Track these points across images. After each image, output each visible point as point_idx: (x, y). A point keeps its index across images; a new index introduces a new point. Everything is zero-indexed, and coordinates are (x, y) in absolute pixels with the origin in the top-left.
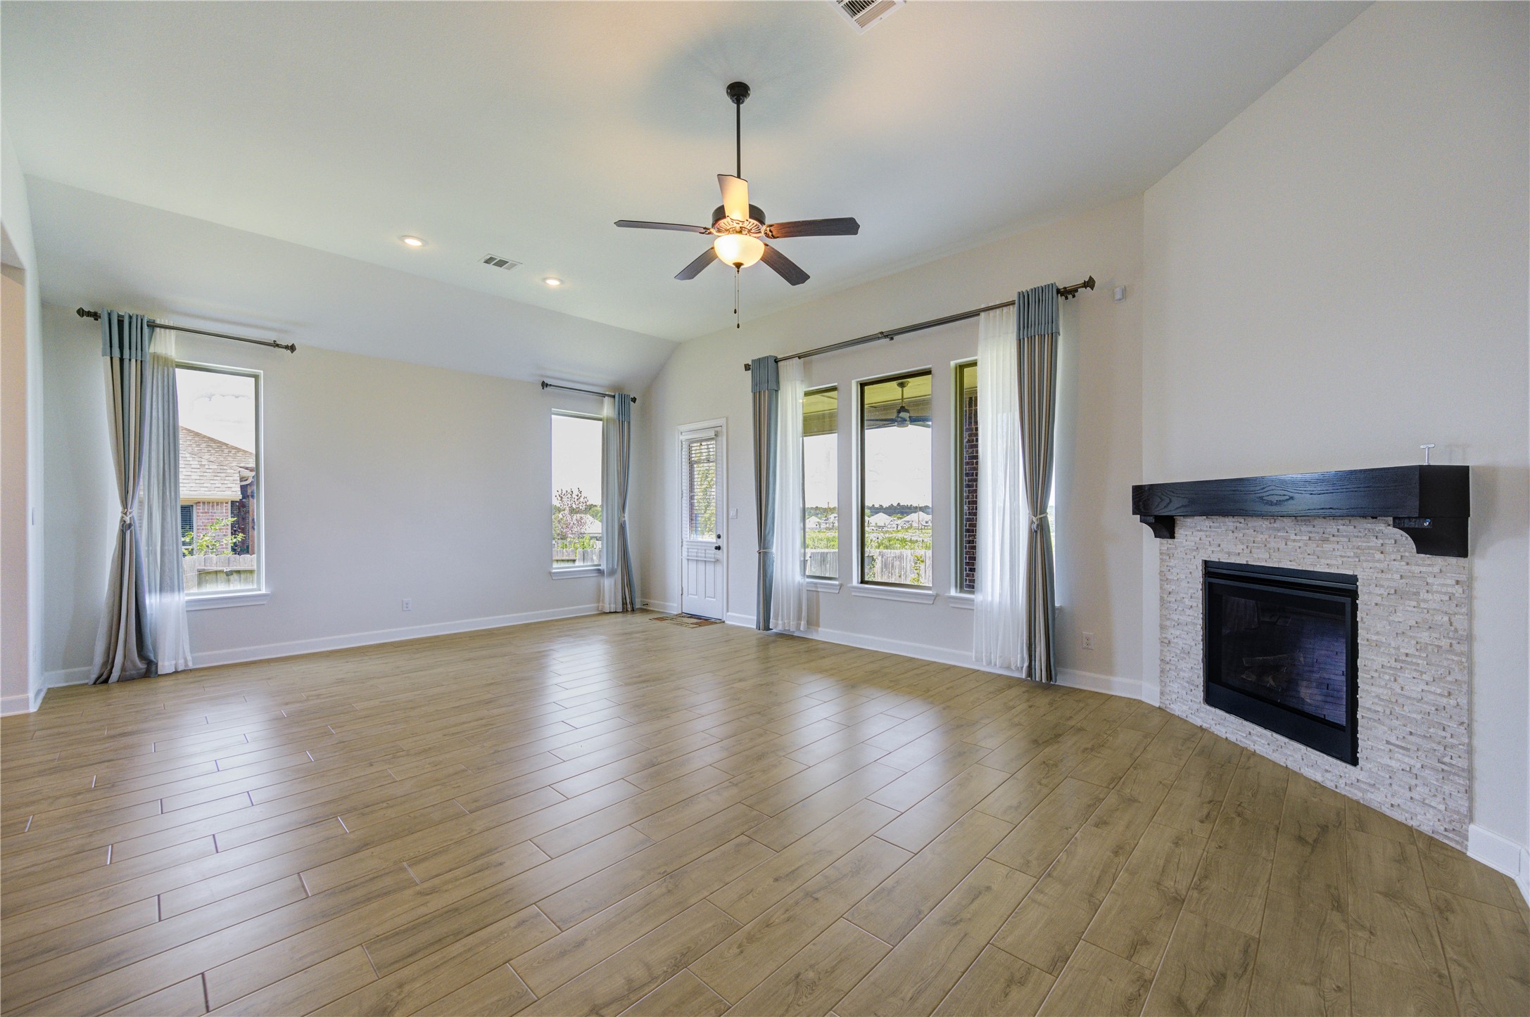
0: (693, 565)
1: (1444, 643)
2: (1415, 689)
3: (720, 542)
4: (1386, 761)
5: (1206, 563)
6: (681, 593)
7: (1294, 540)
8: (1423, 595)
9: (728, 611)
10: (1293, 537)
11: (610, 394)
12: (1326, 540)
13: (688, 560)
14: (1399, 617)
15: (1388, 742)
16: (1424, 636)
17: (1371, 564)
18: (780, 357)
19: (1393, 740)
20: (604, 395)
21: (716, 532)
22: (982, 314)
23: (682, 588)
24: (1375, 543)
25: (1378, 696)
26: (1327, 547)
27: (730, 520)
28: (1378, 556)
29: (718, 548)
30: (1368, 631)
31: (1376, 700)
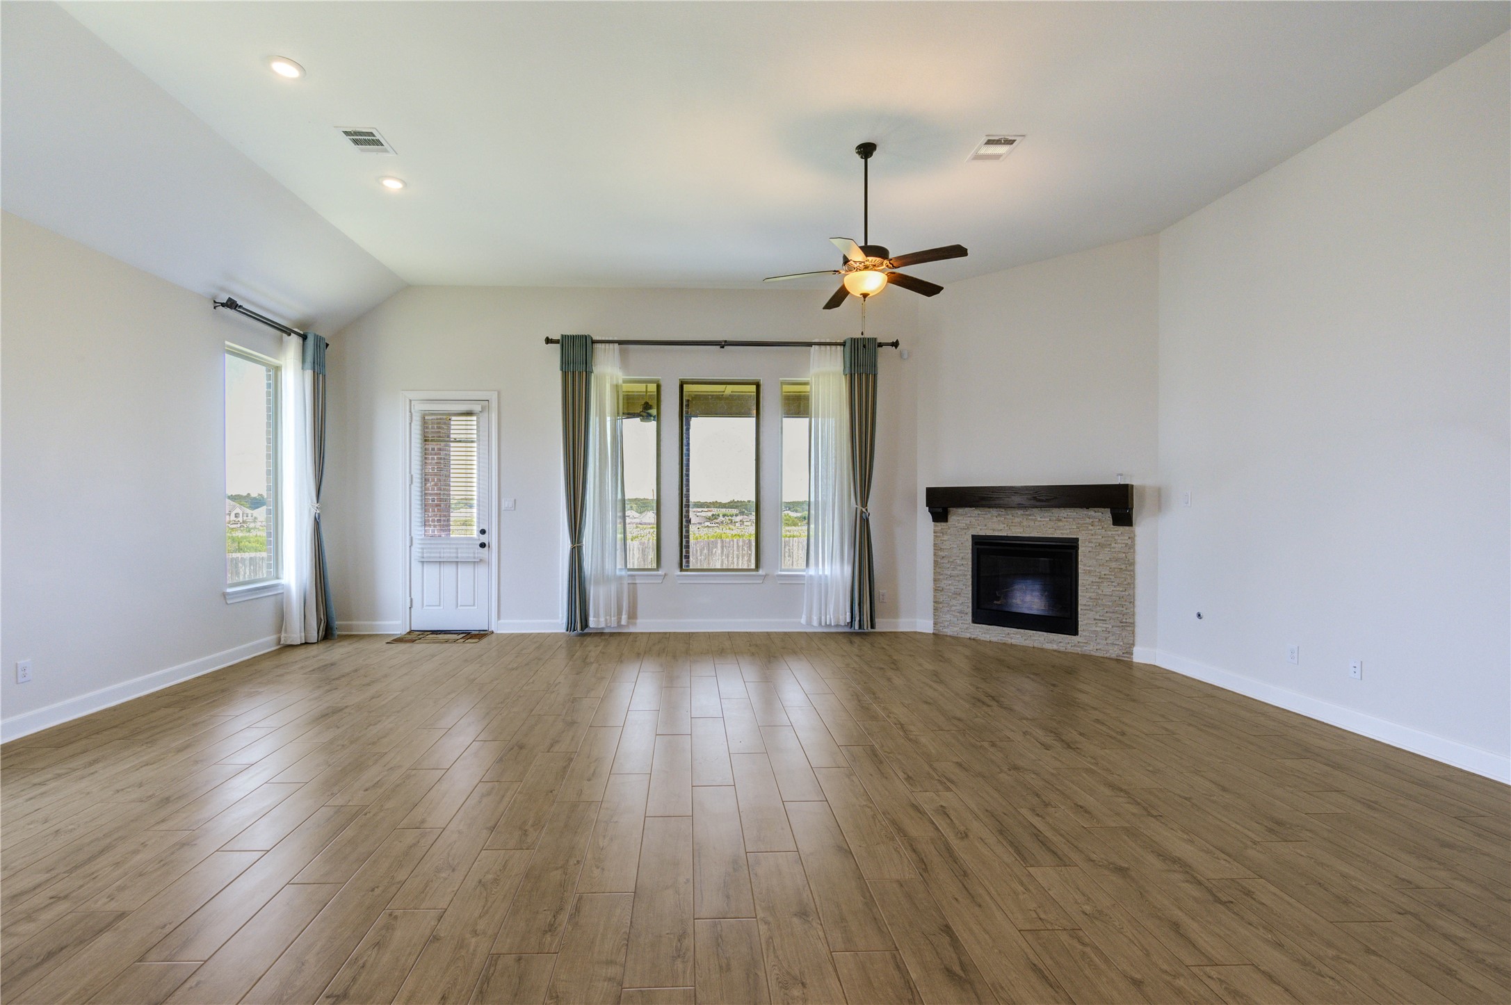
0: (431, 571)
1: (1123, 567)
2: (1107, 591)
3: (484, 539)
4: (1094, 628)
5: (973, 536)
6: (409, 605)
7: (1041, 521)
8: (1113, 545)
9: (499, 618)
10: (1039, 519)
11: (299, 331)
12: (1060, 520)
13: (423, 562)
14: (1100, 557)
15: (1095, 619)
16: (1113, 565)
17: (1087, 532)
18: (595, 338)
19: (1098, 617)
20: (288, 331)
21: (478, 527)
22: (813, 346)
23: (411, 600)
24: (1088, 521)
25: (1090, 598)
26: (1060, 524)
27: (502, 512)
28: (1091, 527)
29: (483, 545)
30: (1085, 565)
31: (1088, 600)
